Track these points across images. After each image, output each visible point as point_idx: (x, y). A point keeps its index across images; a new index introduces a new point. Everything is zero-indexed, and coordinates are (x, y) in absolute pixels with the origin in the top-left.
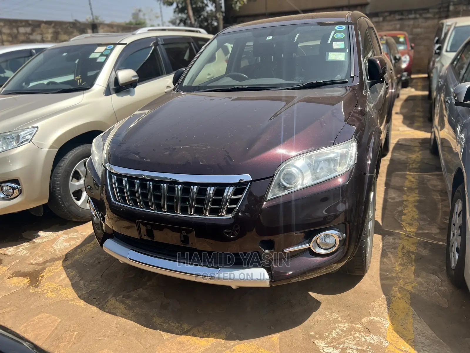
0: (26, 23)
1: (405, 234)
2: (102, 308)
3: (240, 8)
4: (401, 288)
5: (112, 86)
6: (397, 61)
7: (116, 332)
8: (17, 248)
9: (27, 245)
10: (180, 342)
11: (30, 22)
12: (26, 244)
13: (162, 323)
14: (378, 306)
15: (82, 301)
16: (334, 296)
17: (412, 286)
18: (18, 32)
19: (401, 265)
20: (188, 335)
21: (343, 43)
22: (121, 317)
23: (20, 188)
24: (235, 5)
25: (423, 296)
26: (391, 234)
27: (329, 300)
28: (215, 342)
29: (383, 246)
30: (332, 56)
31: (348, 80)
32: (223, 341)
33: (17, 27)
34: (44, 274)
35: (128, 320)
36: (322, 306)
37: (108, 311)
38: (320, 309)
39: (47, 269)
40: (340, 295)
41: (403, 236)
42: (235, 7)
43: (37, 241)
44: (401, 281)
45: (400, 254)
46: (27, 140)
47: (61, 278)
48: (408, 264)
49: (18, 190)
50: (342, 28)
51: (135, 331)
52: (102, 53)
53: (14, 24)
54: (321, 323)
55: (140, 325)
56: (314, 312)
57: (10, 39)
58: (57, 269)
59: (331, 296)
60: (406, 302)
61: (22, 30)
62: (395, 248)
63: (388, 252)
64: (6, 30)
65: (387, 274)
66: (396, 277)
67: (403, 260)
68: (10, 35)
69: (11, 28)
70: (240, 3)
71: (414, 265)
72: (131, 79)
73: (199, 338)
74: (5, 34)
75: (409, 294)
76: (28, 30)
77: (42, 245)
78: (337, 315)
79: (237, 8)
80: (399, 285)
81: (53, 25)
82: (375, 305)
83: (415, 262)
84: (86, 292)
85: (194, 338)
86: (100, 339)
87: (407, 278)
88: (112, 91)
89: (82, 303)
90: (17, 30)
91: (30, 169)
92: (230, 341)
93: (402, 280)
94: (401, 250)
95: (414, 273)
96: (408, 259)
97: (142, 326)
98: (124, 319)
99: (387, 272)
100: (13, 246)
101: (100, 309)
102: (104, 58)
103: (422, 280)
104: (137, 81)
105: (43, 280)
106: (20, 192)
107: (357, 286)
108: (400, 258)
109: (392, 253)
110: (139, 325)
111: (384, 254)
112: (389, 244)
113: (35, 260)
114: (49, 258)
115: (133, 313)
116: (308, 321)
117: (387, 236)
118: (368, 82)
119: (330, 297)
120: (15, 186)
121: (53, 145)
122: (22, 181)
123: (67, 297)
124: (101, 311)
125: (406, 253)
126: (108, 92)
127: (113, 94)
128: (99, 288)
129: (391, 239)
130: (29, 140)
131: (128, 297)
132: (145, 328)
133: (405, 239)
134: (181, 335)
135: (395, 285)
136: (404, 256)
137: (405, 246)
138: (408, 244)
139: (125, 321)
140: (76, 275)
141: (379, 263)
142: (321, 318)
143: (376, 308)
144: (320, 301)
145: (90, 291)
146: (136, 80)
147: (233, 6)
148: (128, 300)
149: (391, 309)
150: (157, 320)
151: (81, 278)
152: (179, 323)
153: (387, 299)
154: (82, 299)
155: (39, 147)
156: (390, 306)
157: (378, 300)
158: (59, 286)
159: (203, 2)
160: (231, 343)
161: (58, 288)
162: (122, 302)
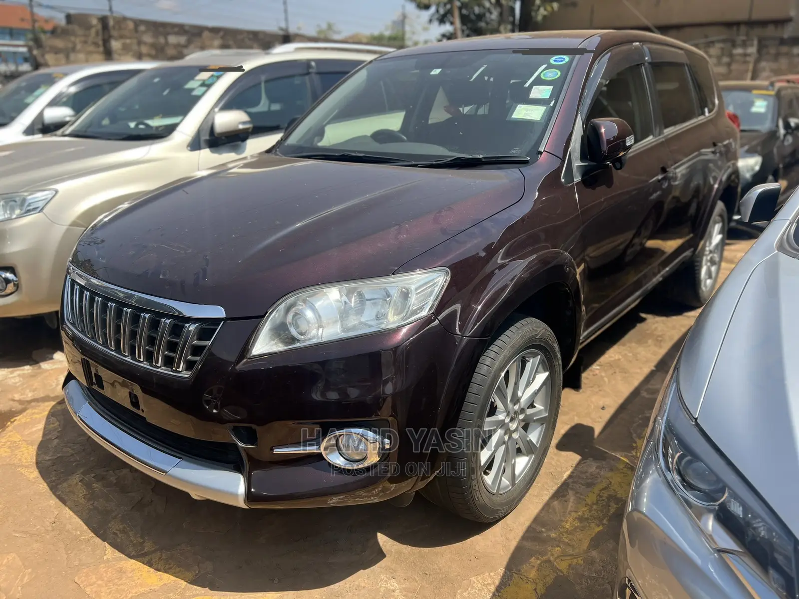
0: (180, 29)
1: (628, 462)
2: (54, 488)
3: (545, 17)
4: (549, 561)
5: (205, 137)
6: (790, 131)
7: (47, 530)
8: (12, 373)
9: (28, 370)
10: (121, 570)
11: (187, 28)
12: (27, 367)
13: (118, 533)
14: (479, 585)
15: (37, 470)
16: (416, 550)
17: (570, 563)
18: (167, 43)
19: (581, 519)
20: (140, 562)
21: (550, 89)
22: (70, 508)
23: (16, 281)
24: (536, 13)
25: (578, 587)
26: (600, 456)
27: (402, 554)
28: (170, 583)
29: (570, 477)
30: (523, 112)
31: (529, 159)
32: (184, 584)
33: (166, 35)
34: (17, 418)
35: (75, 516)
36: (382, 563)
37: (59, 495)
38: (376, 568)
39: (28, 411)
40: (426, 550)
41: (621, 466)
42: (536, 17)
43: (45, 365)
44: (559, 549)
45: (592, 498)
46: (35, 209)
47: (34, 429)
48: (595, 519)
49: (14, 284)
50: (562, 61)
51: (75, 535)
52: (204, 81)
53: (161, 29)
54: (363, 591)
55: (87, 528)
56: (362, 570)
57: (153, 52)
58: (41, 413)
59: (409, 548)
60: (535, 589)
61: (173, 39)
62: (589, 485)
63: (572, 489)
64: (148, 38)
65: (542, 531)
66: (554, 539)
67: (590, 511)
68: (153, 46)
69: (156, 35)
70: (545, 9)
71: (603, 524)
72: (238, 126)
73: (152, 570)
74: (145, 43)
75: (552, 577)
76: (182, 40)
77: (47, 374)
78: (396, 585)
79: (540, 18)
80: (549, 555)
81: (221, 34)
82: (474, 583)
83: (609, 520)
84: (50, 458)
85: (147, 568)
86: (17, 535)
87: (573, 546)
88: (202, 143)
89: (35, 474)
90: (166, 39)
91: (34, 254)
92: (196, 587)
93: (561, 548)
94: (601, 491)
95: (592, 538)
96: (602, 511)
97: (90, 529)
98: (71, 512)
99: (543, 527)
100: (8, 367)
101: (51, 489)
102: (204, 89)
103: (596, 557)
104: (250, 130)
105: (10, 428)
106: (17, 286)
107: (469, 540)
108: (587, 505)
109: (577, 493)
110: (85, 528)
111: (560, 493)
112: (584, 476)
113: (22, 395)
114: (42, 395)
115: (90, 506)
116: (342, 583)
117: (591, 459)
118: (577, 166)
119: (406, 549)
120: (9, 276)
121: (77, 221)
122: (20, 270)
123: (20, 460)
124: (50, 492)
125: (605, 498)
126: (195, 145)
127: (204, 148)
128: (72, 455)
129: (592, 467)
130: (39, 209)
131: (100, 478)
132: (92, 534)
133: (621, 473)
134: (131, 557)
135: (540, 554)
136: (597, 503)
137: (612, 484)
138: (620, 483)
139: (72, 515)
140: (58, 428)
141: (540, 506)
142: (366, 584)
143: (473, 588)
144: (385, 552)
145: (58, 457)
146: (248, 129)
147: (533, 14)
148: (97, 484)
149: (499, 596)
150: (114, 526)
151: (59, 435)
152: (142, 537)
153: (504, 576)
154: (38, 467)
155: (53, 222)
156: (502, 591)
157: (487, 574)
158: (24, 440)
159: (480, 5)
160: (196, 590)
161: (19, 444)
162: (88, 486)
